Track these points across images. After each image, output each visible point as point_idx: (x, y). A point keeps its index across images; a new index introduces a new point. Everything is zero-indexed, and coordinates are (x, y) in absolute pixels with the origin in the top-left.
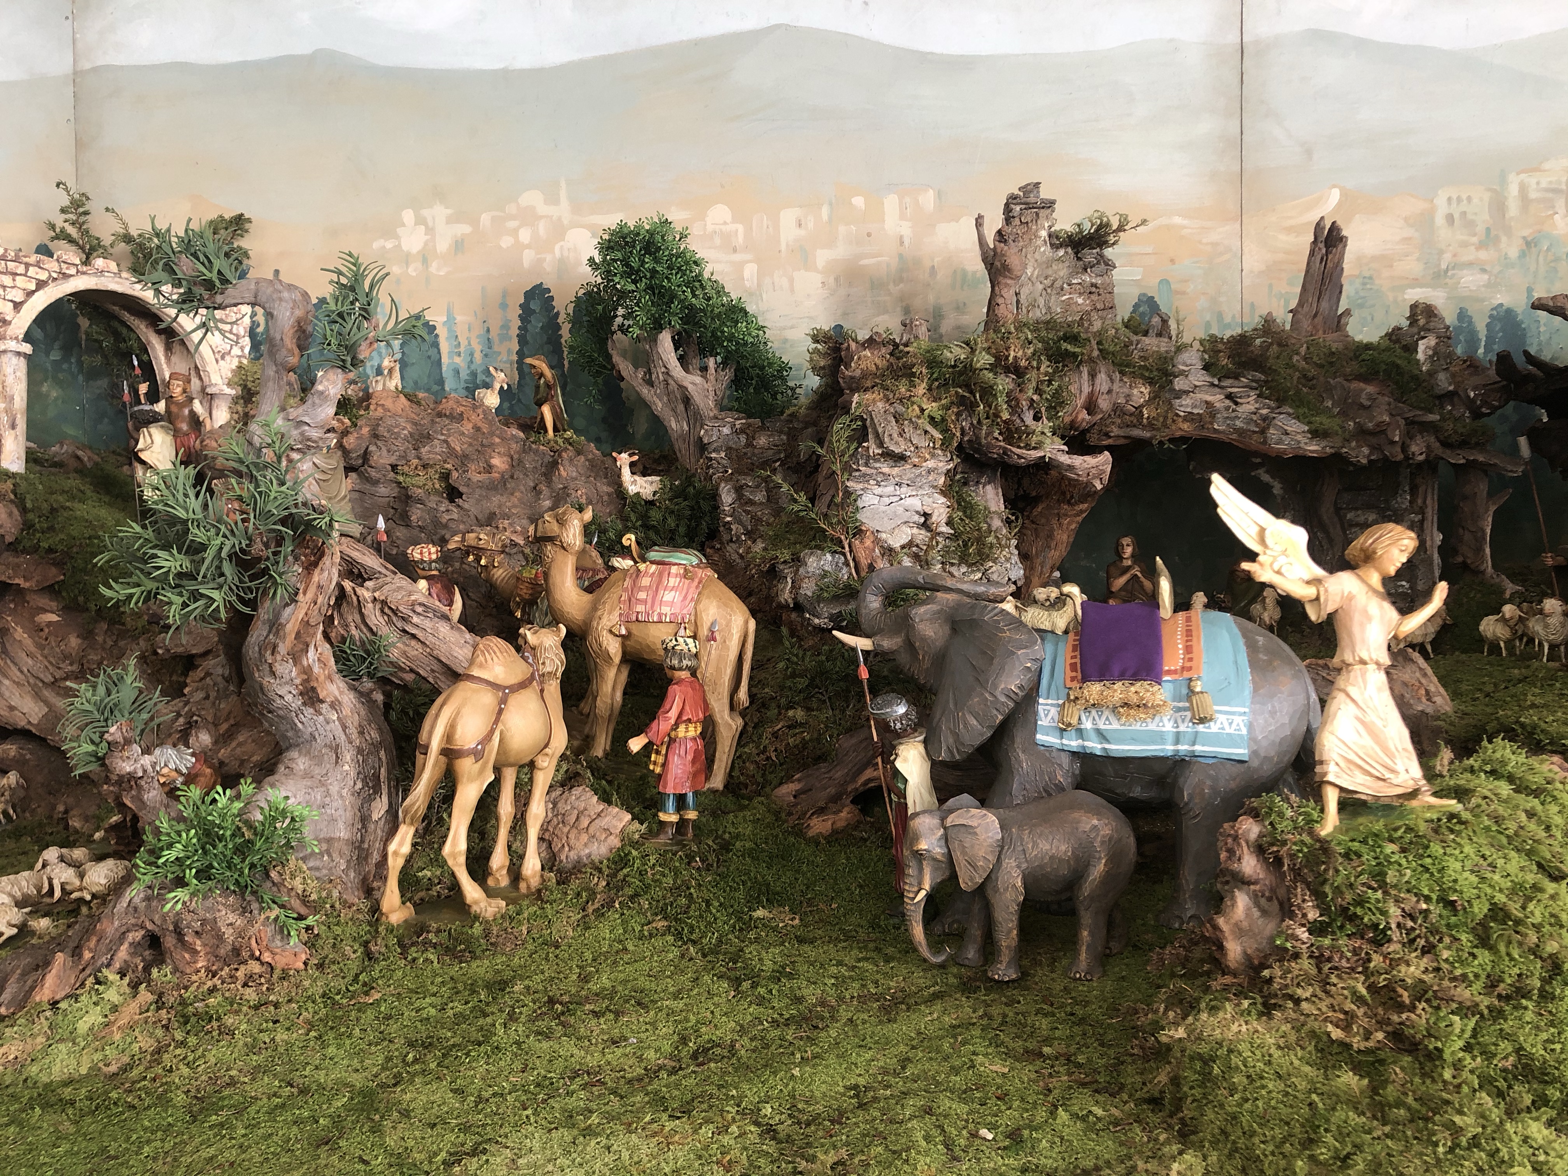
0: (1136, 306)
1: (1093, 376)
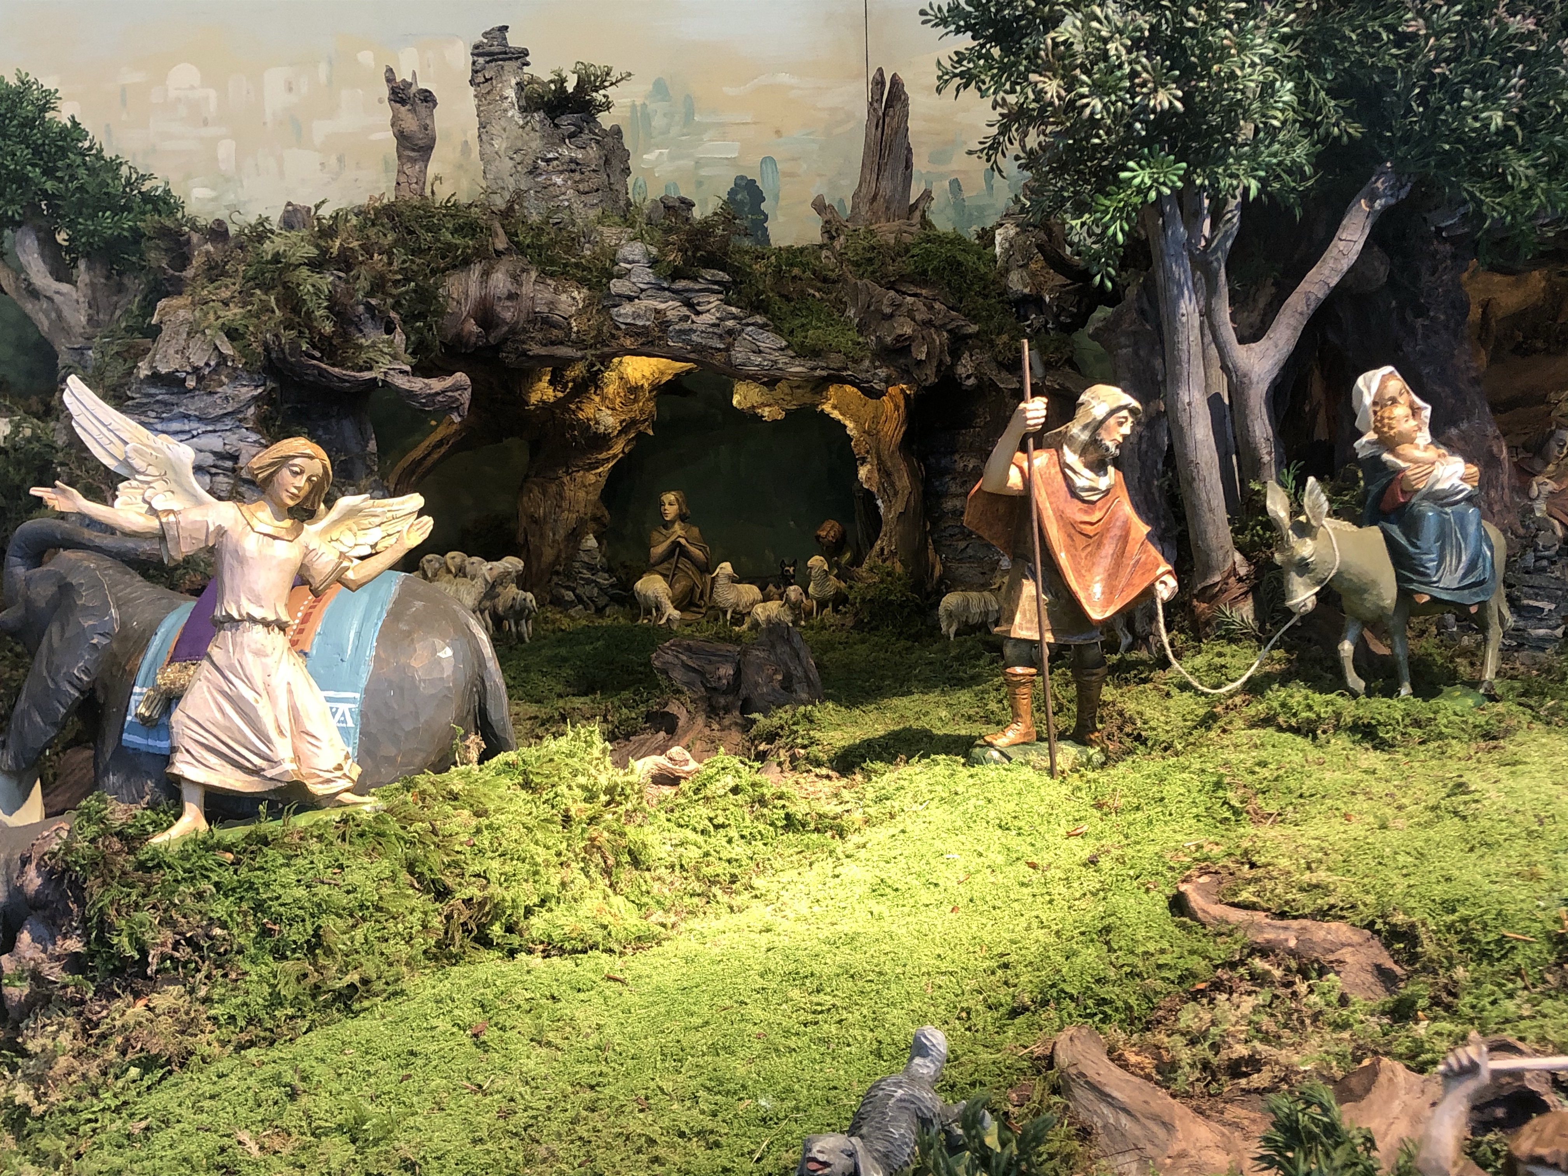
0: (732, 193)
1: (486, 274)
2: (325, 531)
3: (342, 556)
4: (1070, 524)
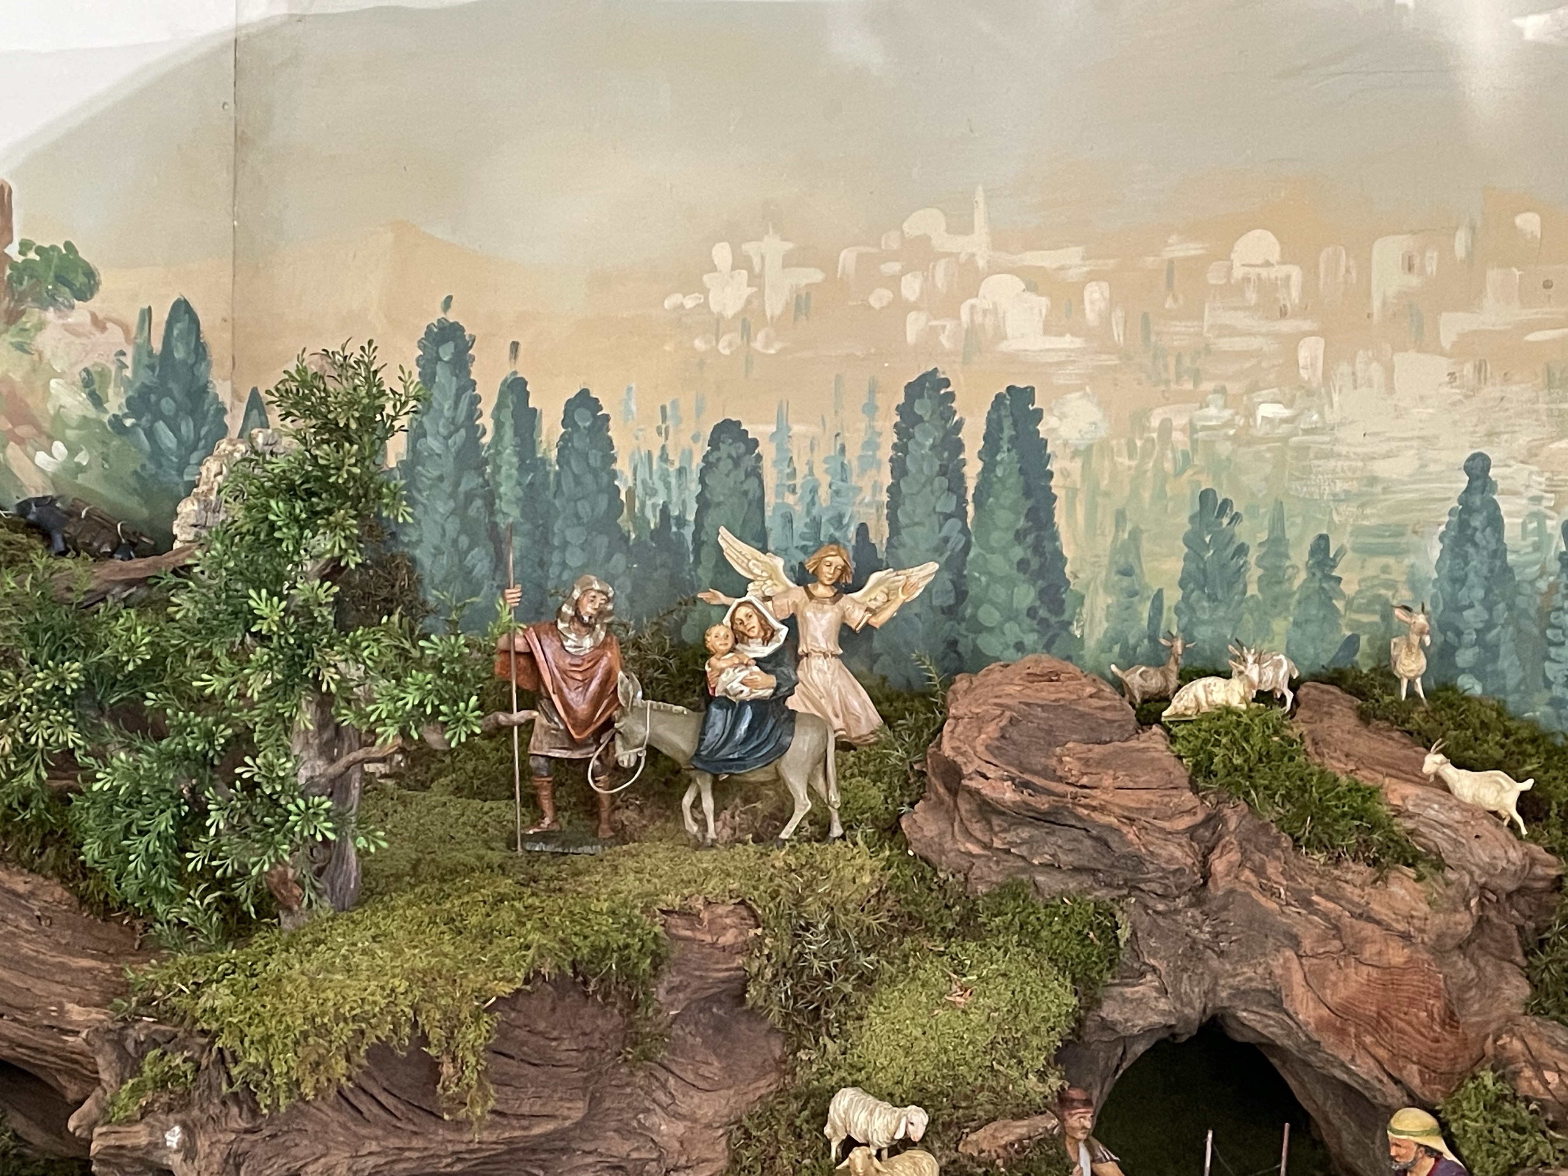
2: (865, 595)
3: (868, 610)
4: (563, 672)
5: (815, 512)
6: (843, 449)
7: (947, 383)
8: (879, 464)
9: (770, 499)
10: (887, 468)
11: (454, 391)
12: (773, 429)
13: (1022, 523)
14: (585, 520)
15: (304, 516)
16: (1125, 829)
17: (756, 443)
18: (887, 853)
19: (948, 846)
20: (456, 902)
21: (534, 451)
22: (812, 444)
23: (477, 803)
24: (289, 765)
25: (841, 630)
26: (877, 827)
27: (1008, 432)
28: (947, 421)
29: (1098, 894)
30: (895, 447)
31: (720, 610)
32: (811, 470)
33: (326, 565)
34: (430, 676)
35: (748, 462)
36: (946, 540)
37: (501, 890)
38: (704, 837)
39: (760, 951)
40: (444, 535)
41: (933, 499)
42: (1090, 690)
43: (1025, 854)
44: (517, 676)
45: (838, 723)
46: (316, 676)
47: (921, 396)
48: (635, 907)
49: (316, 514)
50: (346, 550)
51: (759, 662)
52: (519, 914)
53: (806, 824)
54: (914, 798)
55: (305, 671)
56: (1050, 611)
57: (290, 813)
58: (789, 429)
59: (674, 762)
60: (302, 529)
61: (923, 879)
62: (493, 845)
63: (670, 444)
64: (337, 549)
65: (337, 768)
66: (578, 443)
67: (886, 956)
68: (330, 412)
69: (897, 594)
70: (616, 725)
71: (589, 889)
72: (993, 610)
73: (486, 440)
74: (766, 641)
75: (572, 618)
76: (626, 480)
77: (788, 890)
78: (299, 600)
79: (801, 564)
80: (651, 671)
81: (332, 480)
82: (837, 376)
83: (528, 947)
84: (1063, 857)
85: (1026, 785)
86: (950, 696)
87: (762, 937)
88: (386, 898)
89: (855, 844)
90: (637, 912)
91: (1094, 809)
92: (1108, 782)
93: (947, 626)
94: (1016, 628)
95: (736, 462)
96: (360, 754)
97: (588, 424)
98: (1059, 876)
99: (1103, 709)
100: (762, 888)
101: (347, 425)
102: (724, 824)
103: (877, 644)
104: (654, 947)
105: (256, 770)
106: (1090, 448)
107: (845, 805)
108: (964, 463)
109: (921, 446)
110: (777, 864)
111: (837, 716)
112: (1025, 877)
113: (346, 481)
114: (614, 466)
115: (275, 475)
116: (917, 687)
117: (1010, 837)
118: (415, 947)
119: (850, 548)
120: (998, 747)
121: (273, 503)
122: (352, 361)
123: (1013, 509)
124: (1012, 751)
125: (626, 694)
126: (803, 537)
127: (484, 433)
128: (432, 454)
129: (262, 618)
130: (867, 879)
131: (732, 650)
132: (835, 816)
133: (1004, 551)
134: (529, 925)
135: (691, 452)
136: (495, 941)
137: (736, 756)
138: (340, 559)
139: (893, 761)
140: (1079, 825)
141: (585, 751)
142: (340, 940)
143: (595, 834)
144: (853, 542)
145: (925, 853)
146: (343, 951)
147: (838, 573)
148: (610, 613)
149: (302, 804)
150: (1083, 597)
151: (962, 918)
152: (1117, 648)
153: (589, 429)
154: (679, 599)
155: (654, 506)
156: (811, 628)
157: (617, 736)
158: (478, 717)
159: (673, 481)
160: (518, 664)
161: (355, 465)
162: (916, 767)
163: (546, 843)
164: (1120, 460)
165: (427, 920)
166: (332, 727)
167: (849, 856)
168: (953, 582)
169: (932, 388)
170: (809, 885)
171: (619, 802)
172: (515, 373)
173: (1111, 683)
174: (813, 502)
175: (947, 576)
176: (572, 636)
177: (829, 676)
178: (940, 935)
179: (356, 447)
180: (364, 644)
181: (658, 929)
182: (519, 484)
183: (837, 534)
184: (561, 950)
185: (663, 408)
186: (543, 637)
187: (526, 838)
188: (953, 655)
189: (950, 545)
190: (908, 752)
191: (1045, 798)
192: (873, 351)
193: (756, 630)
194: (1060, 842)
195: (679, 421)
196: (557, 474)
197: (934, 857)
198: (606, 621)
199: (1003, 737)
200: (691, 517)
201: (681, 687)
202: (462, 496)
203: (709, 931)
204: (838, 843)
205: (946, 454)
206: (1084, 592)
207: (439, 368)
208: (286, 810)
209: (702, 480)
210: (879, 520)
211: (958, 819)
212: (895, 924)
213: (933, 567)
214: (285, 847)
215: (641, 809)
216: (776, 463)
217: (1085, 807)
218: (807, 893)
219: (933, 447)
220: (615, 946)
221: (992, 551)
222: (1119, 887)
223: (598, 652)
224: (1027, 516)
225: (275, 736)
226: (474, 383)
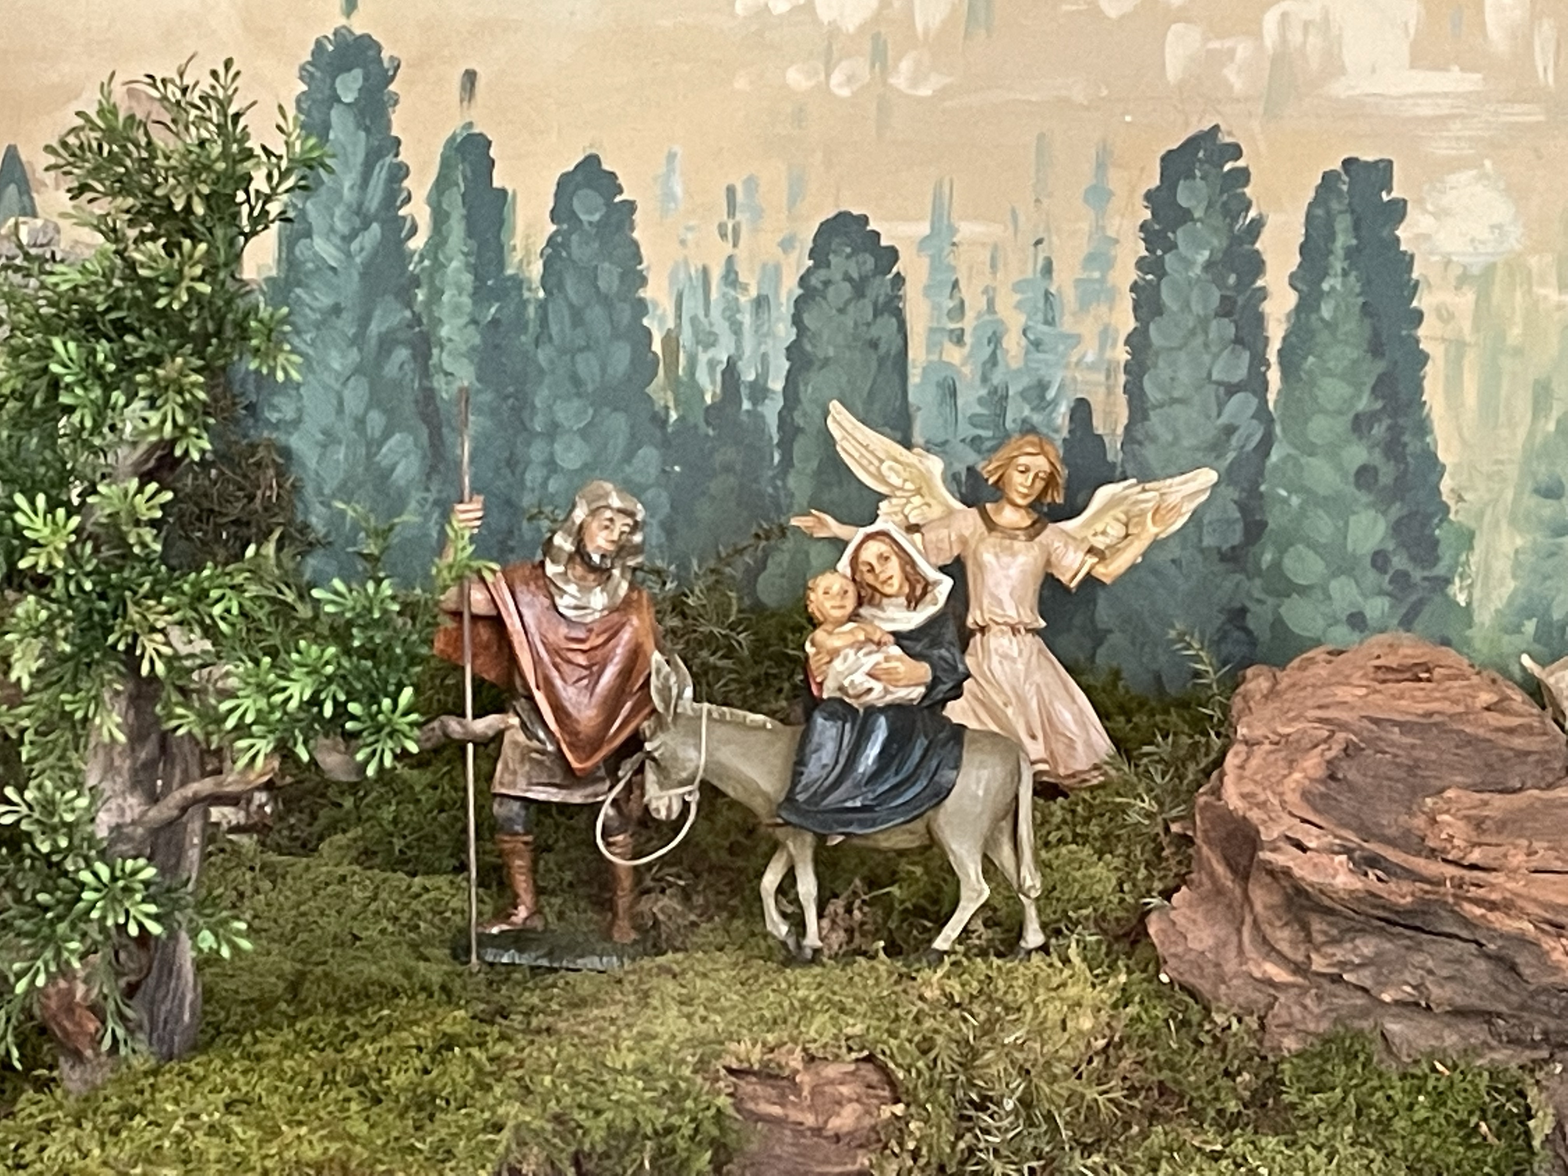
2: (1087, 525)
3: (1091, 550)
4: (554, 651)
5: (997, 378)
6: (1048, 269)
7: (1236, 151)
8: (1111, 296)
9: (917, 353)
10: (1127, 301)
11: (360, 158)
12: (925, 229)
13: (1363, 404)
14: (590, 388)
15: (111, 367)
16: (1548, 943)
17: (893, 254)
18: (1123, 978)
19: (1231, 966)
20: (369, 1048)
21: (501, 265)
22: (993, 259)
23: (400, 878)
24: (82, 802)
25: (1043, 586)
26: (1104, 932)
27: (1343, 240)
28: (1235, 219)
29: (1497, 1056)
30: (1141, 265)
31: (826, 548)
32: (991, 303)
33: (149, 453)
34: (331, 650)
35: (880, 288)
36: (1230, 430)
37: (446, 1027)
38: (799, 946)
39: (901, 1144)
40: (340, 409)
41: (1207, 358)
42: (1486, 697)
43: (1368, 984)
44: (474, 656)
45: (1036, 749)
46: (131, 648)
47: (1190, 176)
48: (683, 1061)
49: (134, 365)
50: (184, 430)
51: (899, 637)
52: (480, 1070)
53: (978, 925)
54: (1171, 882)
55: (111, 639)
56: (1413, 559)
57: (83, 886)
58: (953, 231)
59: (748, 812)
60: (107, 389)
61: (1184, 1024)
62: (427, 951)
63: (742, 253)
64: (168, 426)
65: (166, 809)
66: (579, 250)
67: (1119, 1157)
68: (157, 185)
69: (1143, 524)
70: (648, 746)
71: (601, 1030)
72: (1310, 555)
73: (417, 243)
74: (914, 602)
75: (571, 557)
76: (662, 320)
77: (951, 1039)
78: (101, 516)
79: (971, 470)
80: (704, 654)
81: (161, 304)
82: (1041, 137)
83: (498, 1128)
84: (1436, 992)
85: (1373, 861)
86: (1237, 703)
87: (905, 1120)
88: (247, 1039)
89: (1066, 961)
90: (687, 1072)
91: (1493, 906)
92: (1517, 859)
93: (1228, 585)
94: (1352, 590)
95: (859, 288)
96: (205, 786)
97: (596, 217)
98: (1428, 1024)
99: (1511, 731)
100: (904, 1033)
101: (188, 209)
102: (833, 922)
103: (1104, 613)
104: (715, 1132)
105: (24, 810)
106: (1490, 269)
107: (1048, 893)
108: (1263, 294)
109: (1189, 263)
110: (928, 994)
111: (1034, 737)
112: (1366, 1025)
113: (186, 307)
114: (641, 293)
115: (60, 295)
116: (1172, 690)
117: (1340, 953)
118: (300, 1123)
119: (1059, 443)
120: (1323, 796)
121: (57, 343)
122: (194, 97)
123: (1350, 376)
124: (1347, 802)
125: (665, 691)
126: (973, 421)
127: (414, 230)
128: (323, 267)
129: (36, 544)
130: (1086, 1024)
131: (855, 617)
132: (1031, 912)
133: (1332, 452)
134: (498, 1090)
135: (777, 268)
136: (439, 1116)
137: (858, 804)
138: (173, 443)
139: (1134, 817)
140: (1464, 934)
141: (590, 790)
142: (170, 1107)
143: (607, 936)
144: (1065, 433)
145: (1191, 979)
146: (176, 1128)
147: (1040, 485)
148: (638, 550)
149: (104, 872)
150: (1471, 535)
151: (1254, 1093)
152: (1530, 627)
153: (599, 225)
154: (754, 529)
155: (712, 364)
156: (990, 581)
157: (648, 763)
158: (411, 725)
159: (746, 319)
160: (474, 635)
161: (201, 279)
162: (1175, 828)
163: (521, 951)
164: (1542, 291)
165: (319, 1077)
166: (154, 737)
167: (1055, 981)
168: (1243, 507)
169: (1208, 160)
170: (987, 1029)
171: (648, 883)
172: (470, 125)
173: (1521, 686)
174: (993, 360)
175: (1231, 493)
176: (572, 589)
177: (1020, 666)
178: (1215, 1122)
179: (203, 247)
180: (214, 594)
181: (722, 1101)
182: (474, 322)
183: (1037, 418)
184: (555, 1133)
185: (731, 191)
186: (519, 588)
187: (485, 941)
188: (1237, 634)
189: (1234, 441)
190: (1161, 804)
191: (1406, 887)
192: (1104, 92)
193: (896, 582)
194: (1430, 964)
195: (758, 213)
196: (542, 306)
197: (1204, 986)
198: (631, 563)
199: (1332, 777)
200: (777, 384)
201: (756, 682)
202: (374, 342)
203: (812, 1108)
204: (1036, 958)
205: (1232, 279)
206: (1472, 525)
207: (335, 115)
208: (75, 881)
209: (797, 320)
210: (1110, 391)
211: (1249, 919)
212: (1136, 1103)
213: (1208, 477)
214: (74, 945)
215: (686, 896)
216: (928, 290)
217: (1478, 902)
218: (985, 1042)
219: (1209, 266)
220: (649, 1130)
221: (1311, 450)
222: (1534, 1045)
223: (616, 617)
224: (1374, 389)
225: (57, 752)
226: (398, 142)
